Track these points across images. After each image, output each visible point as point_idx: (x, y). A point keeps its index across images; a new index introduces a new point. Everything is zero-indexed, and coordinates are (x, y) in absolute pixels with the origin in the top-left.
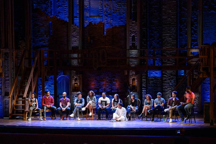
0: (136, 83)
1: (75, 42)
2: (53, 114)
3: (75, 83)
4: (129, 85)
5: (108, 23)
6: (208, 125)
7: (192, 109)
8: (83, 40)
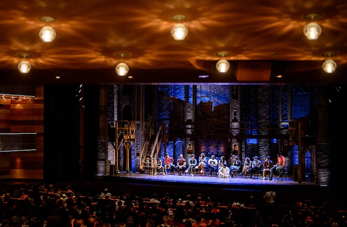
0: (237, 148)
1: (190, 116)
2: (172, 170)
3: (190, 147)
4: (232, 150)
5: (215, 102)
6: (297, 183)
7: (283, 170)
8: (196, 115)
